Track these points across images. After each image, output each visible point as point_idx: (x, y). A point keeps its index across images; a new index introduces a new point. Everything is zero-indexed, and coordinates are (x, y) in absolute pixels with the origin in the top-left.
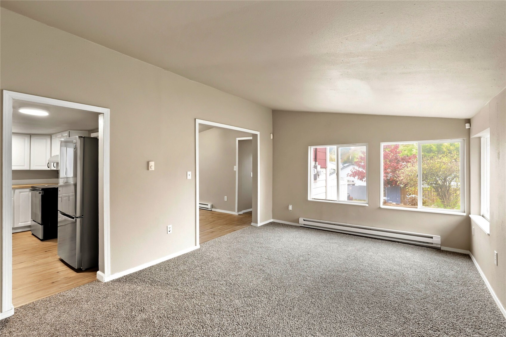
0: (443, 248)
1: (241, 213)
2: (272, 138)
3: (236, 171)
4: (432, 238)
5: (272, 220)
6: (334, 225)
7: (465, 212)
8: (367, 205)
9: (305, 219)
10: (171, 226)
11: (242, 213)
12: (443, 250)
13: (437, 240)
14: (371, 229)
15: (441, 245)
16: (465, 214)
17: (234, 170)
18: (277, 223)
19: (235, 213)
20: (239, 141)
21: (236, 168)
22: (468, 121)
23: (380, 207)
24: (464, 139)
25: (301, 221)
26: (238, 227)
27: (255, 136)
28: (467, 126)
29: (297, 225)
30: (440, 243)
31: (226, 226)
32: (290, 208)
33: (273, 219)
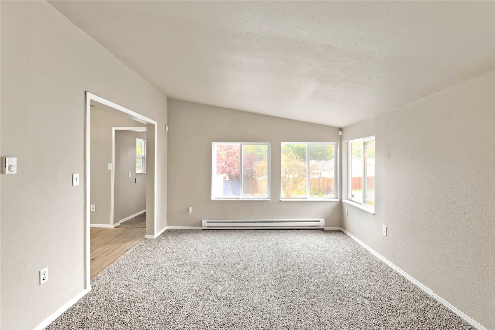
0: (326, 229)
1: (118, 224)
2: (167, 130)
3: (111, 170)
4: (319, 221)
5: (166, 228)
6: (239, 222)
7: (337, 198)
8: (270, 200)
9: (208, 221)
10: (46, 269)
11: (120, 224)
12: (326, 230)
13: (322, 223)
14: (273, 222)
15: (325, 226)
16: (338, 200)
17: (108, 169)
18: (174, 230)
19: (111, 226)
20: (117, 131)
21: (111, 166)
22: (341, 129)
23: (280, 200)
24: (336, 143)
25: (205, 224)
26: (128, 243)
27: (150, 126)
28: (340, 132)
29: (200, 228)
30: (324, 225)
31: (108, 245)
32: (191, 210)
33: (167, 225)
